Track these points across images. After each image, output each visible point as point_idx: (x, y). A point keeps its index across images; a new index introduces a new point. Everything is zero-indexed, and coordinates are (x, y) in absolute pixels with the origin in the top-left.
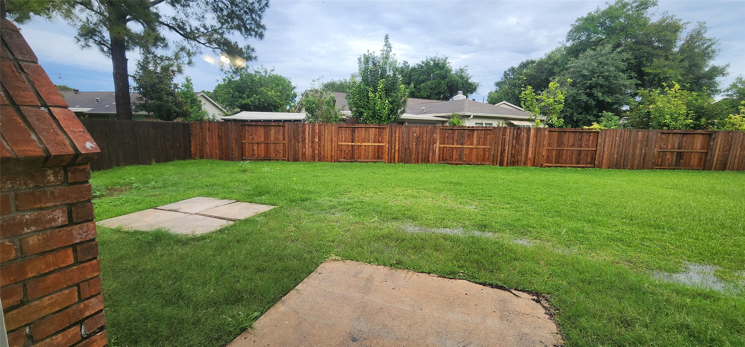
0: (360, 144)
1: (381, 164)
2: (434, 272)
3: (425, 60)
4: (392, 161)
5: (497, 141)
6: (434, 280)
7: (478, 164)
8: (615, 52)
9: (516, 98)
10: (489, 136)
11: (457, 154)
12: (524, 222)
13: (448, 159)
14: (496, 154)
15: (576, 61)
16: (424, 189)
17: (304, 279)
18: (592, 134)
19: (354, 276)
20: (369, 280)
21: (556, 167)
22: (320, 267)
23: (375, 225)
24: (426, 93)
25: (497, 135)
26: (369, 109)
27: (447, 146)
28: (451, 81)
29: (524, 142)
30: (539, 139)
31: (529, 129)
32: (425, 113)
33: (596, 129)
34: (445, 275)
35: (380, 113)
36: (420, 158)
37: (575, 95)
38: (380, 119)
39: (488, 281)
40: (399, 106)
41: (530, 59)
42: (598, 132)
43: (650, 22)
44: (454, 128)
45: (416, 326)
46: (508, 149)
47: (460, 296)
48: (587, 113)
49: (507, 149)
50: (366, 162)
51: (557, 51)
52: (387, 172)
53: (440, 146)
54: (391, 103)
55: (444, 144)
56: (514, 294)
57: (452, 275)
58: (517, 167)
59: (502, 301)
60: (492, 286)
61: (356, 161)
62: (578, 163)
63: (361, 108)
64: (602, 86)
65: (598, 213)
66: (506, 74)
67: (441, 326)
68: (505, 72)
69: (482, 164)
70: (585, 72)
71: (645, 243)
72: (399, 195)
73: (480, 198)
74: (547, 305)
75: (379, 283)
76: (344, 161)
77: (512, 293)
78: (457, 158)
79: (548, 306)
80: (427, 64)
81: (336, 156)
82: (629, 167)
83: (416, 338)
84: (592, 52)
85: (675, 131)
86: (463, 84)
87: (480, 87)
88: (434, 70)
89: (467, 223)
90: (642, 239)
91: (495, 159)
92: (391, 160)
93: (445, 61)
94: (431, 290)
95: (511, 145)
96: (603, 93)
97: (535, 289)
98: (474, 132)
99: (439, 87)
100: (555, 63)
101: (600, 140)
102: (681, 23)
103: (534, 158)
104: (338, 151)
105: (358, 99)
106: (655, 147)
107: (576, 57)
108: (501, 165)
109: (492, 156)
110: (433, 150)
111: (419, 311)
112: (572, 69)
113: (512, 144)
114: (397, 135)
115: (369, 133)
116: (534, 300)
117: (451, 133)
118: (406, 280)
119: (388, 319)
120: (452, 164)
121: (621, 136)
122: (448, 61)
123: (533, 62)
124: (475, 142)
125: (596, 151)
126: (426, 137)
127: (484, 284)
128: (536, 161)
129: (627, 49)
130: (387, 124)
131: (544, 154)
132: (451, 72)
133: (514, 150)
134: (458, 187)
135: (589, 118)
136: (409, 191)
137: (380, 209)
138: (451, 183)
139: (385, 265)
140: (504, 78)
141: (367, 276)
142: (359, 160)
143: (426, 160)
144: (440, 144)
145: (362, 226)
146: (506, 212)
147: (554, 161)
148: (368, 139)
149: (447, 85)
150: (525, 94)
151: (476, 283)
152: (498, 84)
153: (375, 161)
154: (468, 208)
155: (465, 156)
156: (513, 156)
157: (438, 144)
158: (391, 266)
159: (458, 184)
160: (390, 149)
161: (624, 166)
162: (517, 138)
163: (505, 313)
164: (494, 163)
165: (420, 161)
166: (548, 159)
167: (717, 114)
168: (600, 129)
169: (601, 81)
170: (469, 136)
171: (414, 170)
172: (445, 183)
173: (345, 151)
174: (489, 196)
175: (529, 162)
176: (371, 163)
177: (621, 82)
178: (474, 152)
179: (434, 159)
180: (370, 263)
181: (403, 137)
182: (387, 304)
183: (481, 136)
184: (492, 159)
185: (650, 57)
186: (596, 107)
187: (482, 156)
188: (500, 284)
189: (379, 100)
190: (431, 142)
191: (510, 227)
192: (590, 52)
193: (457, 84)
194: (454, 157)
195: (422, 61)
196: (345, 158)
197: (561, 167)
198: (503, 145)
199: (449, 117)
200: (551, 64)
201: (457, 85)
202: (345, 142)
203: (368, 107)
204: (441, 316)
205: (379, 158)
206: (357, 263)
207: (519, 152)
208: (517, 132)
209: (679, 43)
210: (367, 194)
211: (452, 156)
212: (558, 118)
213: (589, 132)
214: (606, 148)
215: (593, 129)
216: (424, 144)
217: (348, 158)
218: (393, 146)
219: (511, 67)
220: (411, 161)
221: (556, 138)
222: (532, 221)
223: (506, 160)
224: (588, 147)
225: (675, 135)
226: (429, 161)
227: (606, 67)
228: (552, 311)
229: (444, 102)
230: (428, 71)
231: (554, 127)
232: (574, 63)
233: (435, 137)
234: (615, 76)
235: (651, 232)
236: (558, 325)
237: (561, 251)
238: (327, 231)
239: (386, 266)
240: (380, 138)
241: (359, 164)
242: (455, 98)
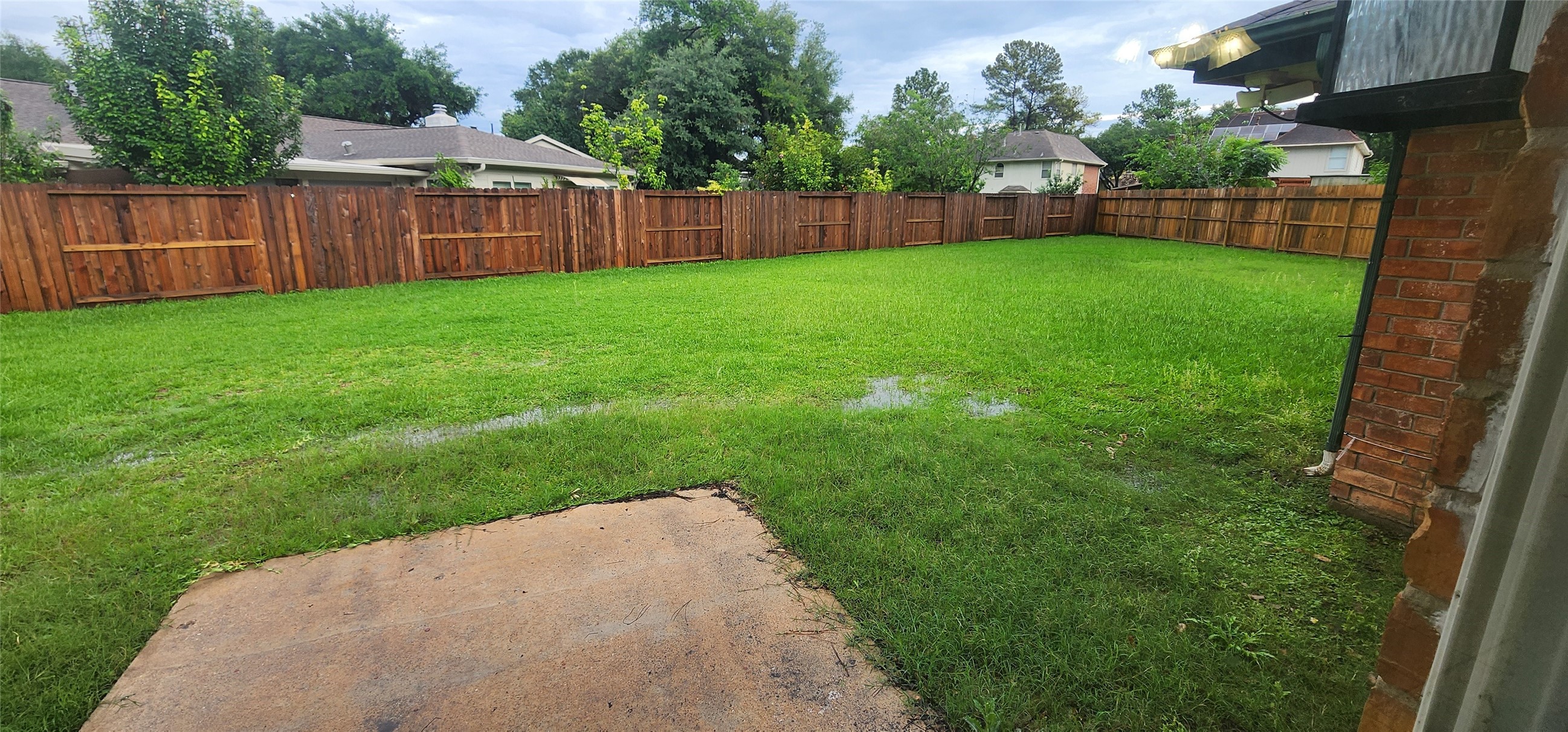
0: (158, 246)
1: (254, 298)
2: (518, 511)
3: (320, 13)
4: (289, 287)
5: (553, 221)
6: (526, 527)
7: (521, 273)
8: (720, 54)
9: (563, 128)
10: (533, 210)
11: (469, 254)
12: (653, 371)
13: (449, 268)
14: (555, 249)
15: (664, 62)
16: (413, 343)
17: (129, 661)
18: (712, 201)
19: (311, 592)
20: (362, 582)
21: (666, 263)
22: (174, 609)
23: (313, 452)
24: (342, 104)
25: (552, 207)
26: (169, 140)
27: (440, 236)
28: (409, 79)
29: (606, 219)
30: (630, 213)
31: (610, 193)
32: (353, 157)
33: (716, 192)
34: (546, 509)
35: (215, 152)
36: (372, 271)
37: (671, 130)
38: (218, 169)
39: (632, 491)
40: (277, 136)
41: (578, 47)
42: (720, 197)
43: (760, 10)
44: (448, 193)
45: (527, 627)
46: (577, 235)
47: (592, 535)
48: (693, 164)
49: (575, 237)
50: (195, 297)
51: (625, 38)
52: (284, 317)
53: (423, 237)
54: (247, 123)
55: (431, 232)
56: (682, 497)
57: (559, 504)
58: (600, 272)
59: (669, 515)
60: (641, 497)
61: (158, 299)
62: (699, 254)
63: (132, 133)
64: (708, 115)
65: (753, 333)
66: (533, 75)
67: (579, 605)
68: (532, 71)
69: (530, 272)
70: (681, 88)
71: (822, 365)
72: (350, 368)
73: (553, 341)
74: (736, 496)
75: (394, 579)
76: (103, 304)
77: (678, 496)
78: (469, 262)
79: (738, 497)
80: (329, 24)
81: (65, 290)
82: (767, 255)
83: (538, 650)
84: (687, 51)
85: (814, 193)
86: (440, 88)
87: (482, 98)
88: (355, 44)
89: (547, 394)
90: (818, 360)
91: (555, 260)
92: (285, 285)
93: (382, 25)
94: (529, 548)
95: (581, 228)
96: (712, 128)
97: (712, 478)
98: (499, 202)
99: (376, 90)
100: (627, 61)
101: (724, 212)
102: (797, 19)
103: (628, 251)
104: (71, 274)
105: (115, 105)
106: (795, 220)
107: (662, 53)
108: (569, 269)
109: (548, 253)
110: (405, 248)
111: (521, 598)
112: (658, 79)
113: (584, 225)
114: (290, 215)
115: (186, 211)
116: (715, 495)
117: (444, 206)
118: (462, 550)
119: (456, 645)
120: (461, 278)
121: (752, 204)
122: (389, 26)
123: (584, 55)
124: (505, 224)
125: (721, 230)
126: (379, 216)
127: (627, 499)
128: (631, 257)
129: (734, 51)
130: (246, 184)
131: (643, 241)
132: (404, 56)
133: (588, 238)
134: (496, 326)
135: (696, 172)
136: (375, 355)
137: (309, 411)
138: (476, 319)
139: (390, 536)
140: (530, 83)
141: (349, 578)
142: (165, 294)
143: (392, 276)
144: (421, 232)
145: (271, 465)
146: (613, 359)
147: (661, 254)
148: (188, 229)
149: (399, 86)
150: (590, 120)
151: (612, 502)
152: (519, 96)
153: (228, 290)
154: (535, 365)
155: (488, 257)
156: (589, 249)
157: (416, 233)
158: (409, 532)
159: (492, 319)
160: (274, 255)
161: (761, 253)
162: (592, 211)
163: (681, 533)
164: (553, 267)
165: (373, 278)
166: (652, 252)
167: (853, 168)
168: (722, 191)
169: (706, 106)
170: (489, 210)
171: (363, 303)
172: (460, 321)
173: (100, 271)
174: (568, 335)
175: (620, 260)
176: (217, 299)
177: (735, 110)
178: (508, 246)
179: (412, 271)
180: (344, 544)
181: (310, 220)
182: (439, 616)
183: (517, 210)
184: (548, 258)
185: (767, 70)
186: (705, 154)
187: (526, 254)
188: (654, 488)
189: (203, 112)
190: (394, 228)
191: (633, 384)
192: (682, 50)
193: (426, 86)
194: (463, 262)
195: (313, 14)
196: (105, 292)
197: (673, 263)
198: (567, 229)
199: (427, 168)
200: (619, 65)
201: (427, 89)
202: (92, 240)
203: (163, 134)
204: (571, 587)
205: (239, 280)
206: (303, 559)
207: (600, 240)
208: (589, 200)
209: (798, 53)
210: (247, 383)
211: (458, 260)
212: (657, 172)
213: (708, 197)
214: (735, 224)
215: (712, 191)
216: (378, 235)
217: (119, 292)
218: (283, 246)
219: (541, 60)
220: (346, 282)
221: (659, 210)
222: (665, 366)
223: (576, 258)
224: (710, 224)
225: (815, 200)
226: (399, 275)
227: (710, 80)
228: (747, 502)
229: (400, 131)
230: (336, 44)
231: (651, 188)
232: (662, 66)
233: (403, 215)
234: (724, 98)
235: (824, 347)
236: (762, 519)
237: (723, 405)
238: (145, 509)
239: (395, 536)
240: (232, 226)
241: (172, 306)
242: (431, 121)
